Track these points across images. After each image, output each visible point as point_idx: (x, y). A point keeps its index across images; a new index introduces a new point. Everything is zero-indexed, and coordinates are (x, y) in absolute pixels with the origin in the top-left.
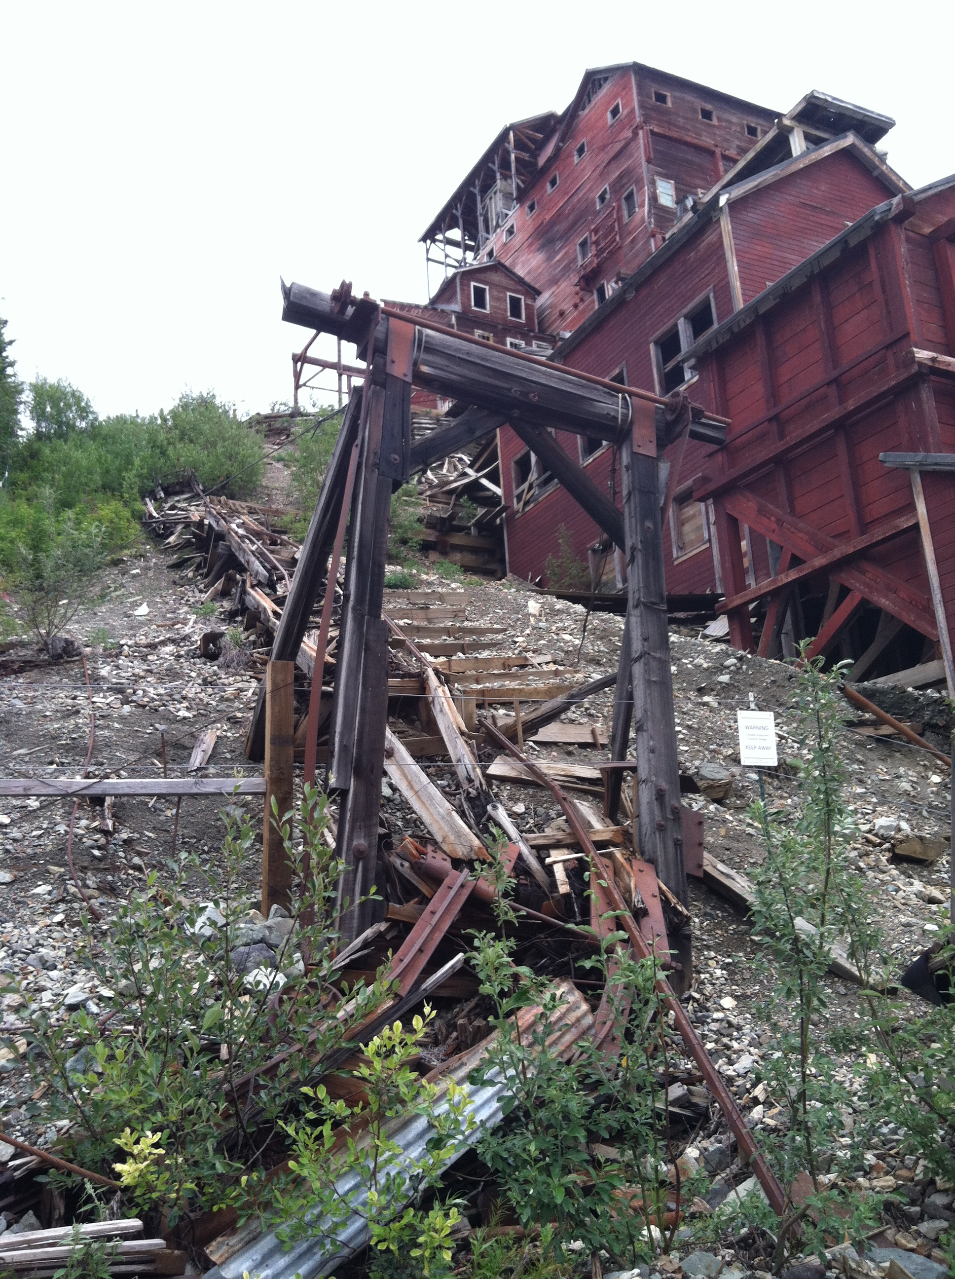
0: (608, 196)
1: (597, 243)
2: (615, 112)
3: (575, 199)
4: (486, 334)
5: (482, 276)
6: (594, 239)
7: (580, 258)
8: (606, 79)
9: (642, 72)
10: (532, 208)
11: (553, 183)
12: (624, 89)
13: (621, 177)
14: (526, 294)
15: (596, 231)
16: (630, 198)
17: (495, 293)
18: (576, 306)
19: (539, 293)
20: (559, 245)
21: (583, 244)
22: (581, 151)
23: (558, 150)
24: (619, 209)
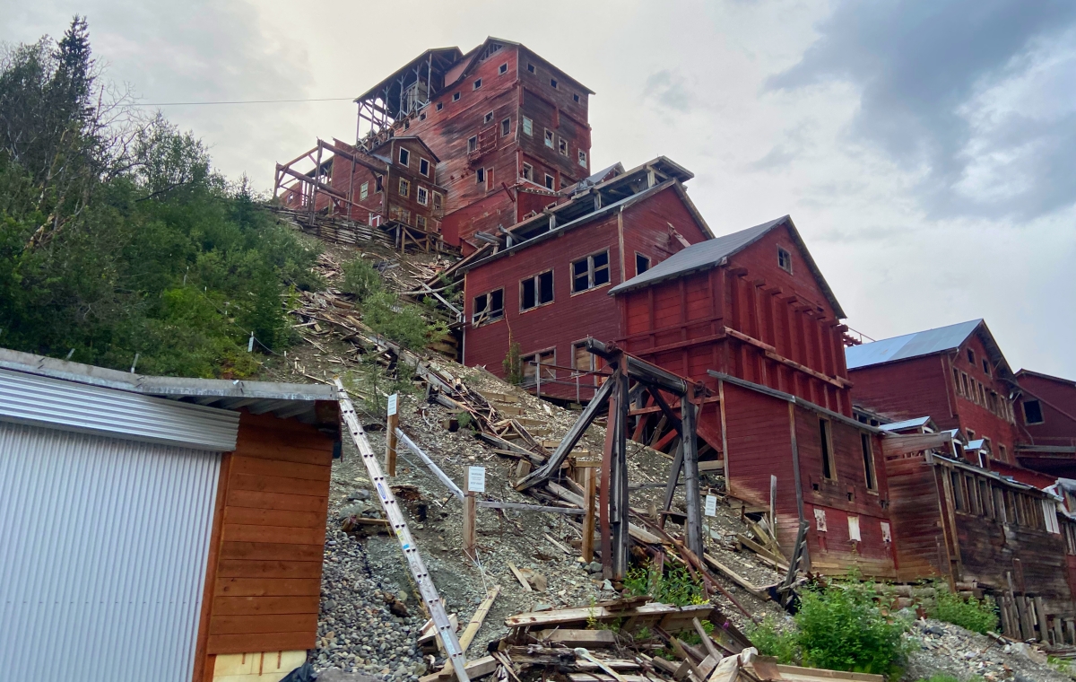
0: (492, 118)
1: (482, 143)
2: (503, 68)
3: (471, 112)
4: (406, 181)
5: (407, 144)
6: (480, 140)
7: (469, 148)
8: (500, 47)
9: (524, 53)
10: (440, 107)
11: (457, 97)
12: (511, 57)
13: (502, 109)
14: (431, 161)
15: (482, 136)
16: (506, 123)
17: (413, 156)
18: (463, 177)
19: (439, 161)
20: (456, 136)
21: (472, 141)
22: (478, 84)
23: (462, 78)
24: (498, 128)
